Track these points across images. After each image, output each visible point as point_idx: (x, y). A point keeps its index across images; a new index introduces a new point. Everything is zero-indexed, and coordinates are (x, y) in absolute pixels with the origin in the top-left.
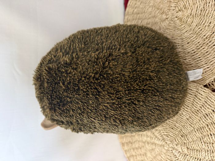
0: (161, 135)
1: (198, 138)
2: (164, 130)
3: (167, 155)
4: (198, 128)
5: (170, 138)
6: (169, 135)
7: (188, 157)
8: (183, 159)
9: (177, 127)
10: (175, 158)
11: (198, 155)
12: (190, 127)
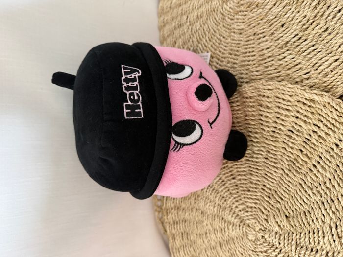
0: (235, 215)
1: (296, 185)
2: (237, 201)
3: (260, 251)
4: (288, 165)
5: (251, 212)
6: (248, 207)
7: (294, 235)
8: (288, 244)
9: (256, 184)
10: (274, 250)
11: (311, 223)
12: (275, 172)
